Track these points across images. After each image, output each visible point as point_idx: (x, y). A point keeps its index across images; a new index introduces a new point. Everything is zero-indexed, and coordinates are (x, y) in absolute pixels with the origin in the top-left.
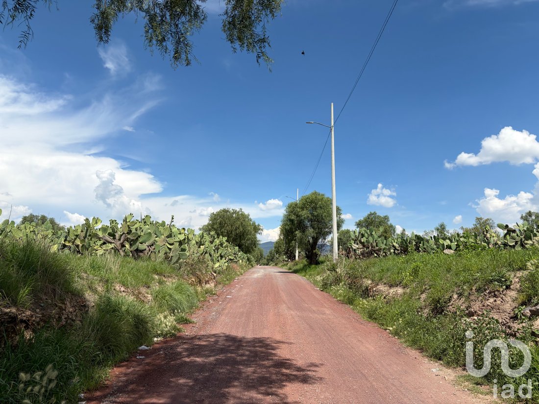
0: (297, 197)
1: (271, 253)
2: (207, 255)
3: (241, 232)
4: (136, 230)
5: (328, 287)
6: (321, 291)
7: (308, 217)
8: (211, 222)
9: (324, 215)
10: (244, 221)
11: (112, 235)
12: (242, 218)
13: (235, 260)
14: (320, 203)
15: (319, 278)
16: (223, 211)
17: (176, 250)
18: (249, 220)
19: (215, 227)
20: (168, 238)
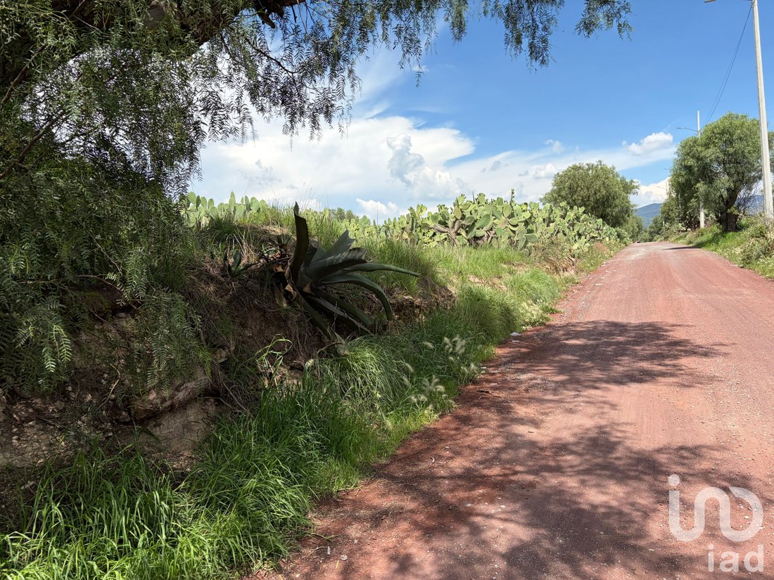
0: (698, 127)
1: (655, 222)
2: (560, 235)
3: (603, 196)
4: (471, 214)
5: (753, 261)
6: (742, 267)
7: (718, 157)
8: (556, 187)
9: (746, 151)
10: (607, 178)
11: (444, 224)
12: (603, 174)
13: (599, 238)
14: (739, 131)
15: (738, 250)
16: (573, 169)
17: (521, 232)
18: (614, 176)
19: (563, 193)
20: (510, 218)
